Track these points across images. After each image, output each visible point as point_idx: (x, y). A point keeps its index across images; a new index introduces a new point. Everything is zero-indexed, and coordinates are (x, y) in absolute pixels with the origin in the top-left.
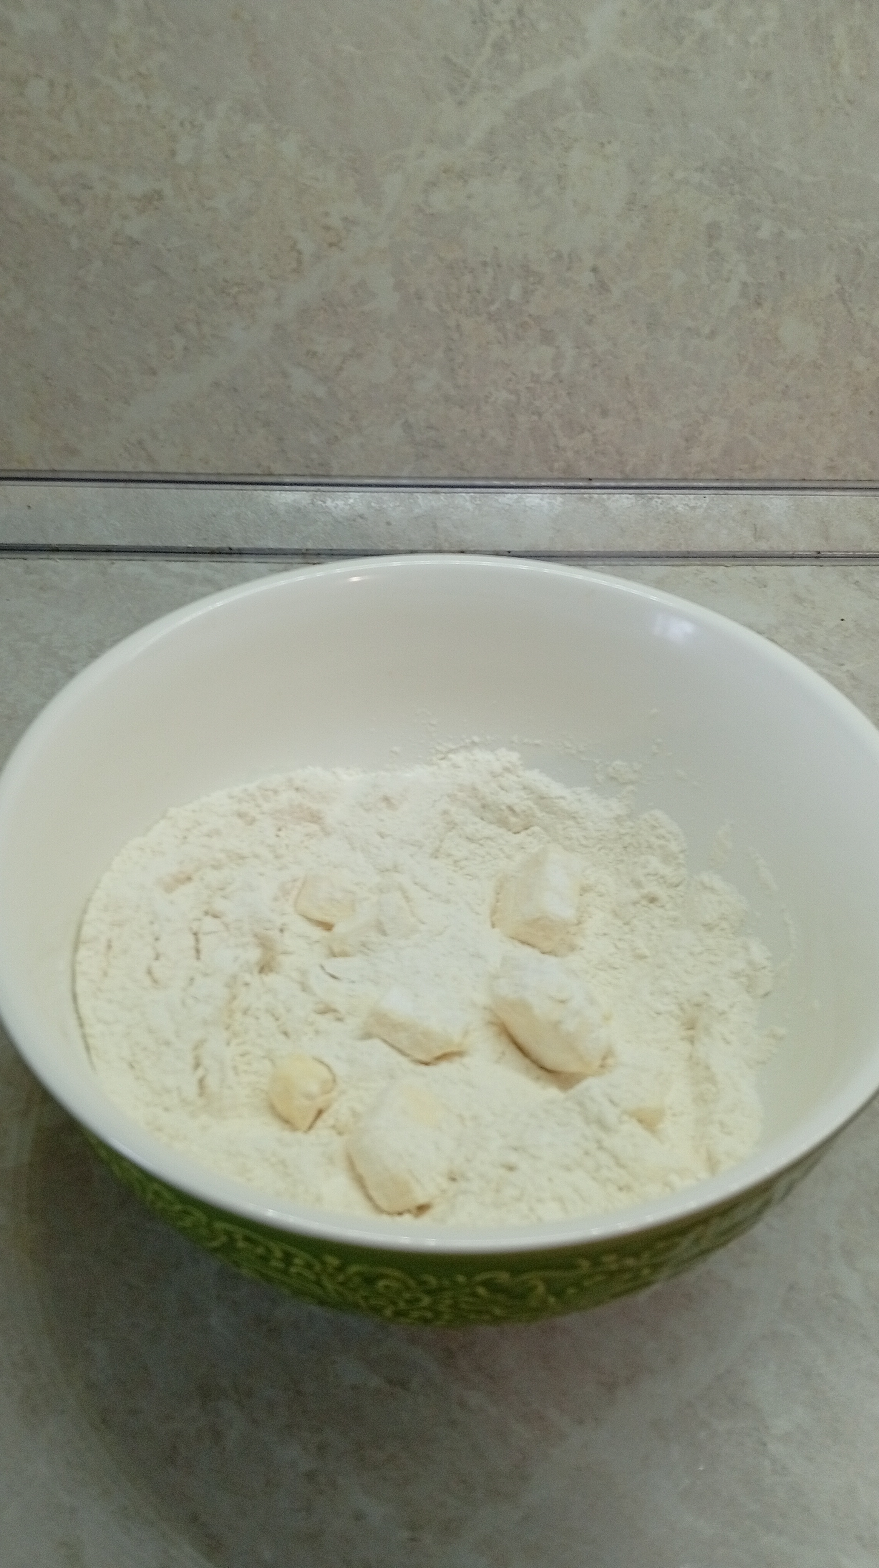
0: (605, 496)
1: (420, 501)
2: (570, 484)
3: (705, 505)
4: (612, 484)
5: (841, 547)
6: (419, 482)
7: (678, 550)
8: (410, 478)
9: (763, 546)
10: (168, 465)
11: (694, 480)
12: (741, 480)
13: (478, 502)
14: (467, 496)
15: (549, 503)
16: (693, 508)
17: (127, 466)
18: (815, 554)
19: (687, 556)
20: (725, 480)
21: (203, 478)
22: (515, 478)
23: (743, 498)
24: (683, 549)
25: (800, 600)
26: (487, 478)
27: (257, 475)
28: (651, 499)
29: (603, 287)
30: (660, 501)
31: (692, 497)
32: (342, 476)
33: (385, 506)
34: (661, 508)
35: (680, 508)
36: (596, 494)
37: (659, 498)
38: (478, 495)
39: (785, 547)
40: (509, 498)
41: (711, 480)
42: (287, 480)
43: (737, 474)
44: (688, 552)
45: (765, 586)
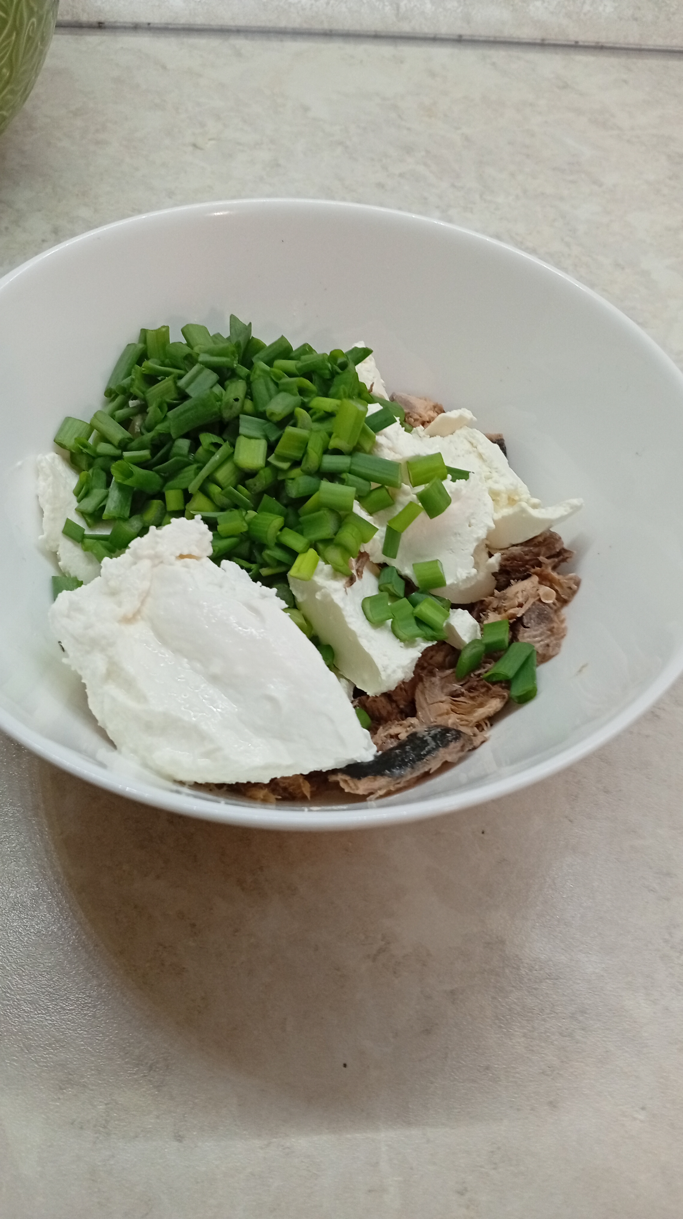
5: (483, 32)
9: (406, 28)
18: (456, 37)
19: (329, 35)
24: (326, 26)
25: (433, 74)
44: (331, 31)
45: (402, 62)
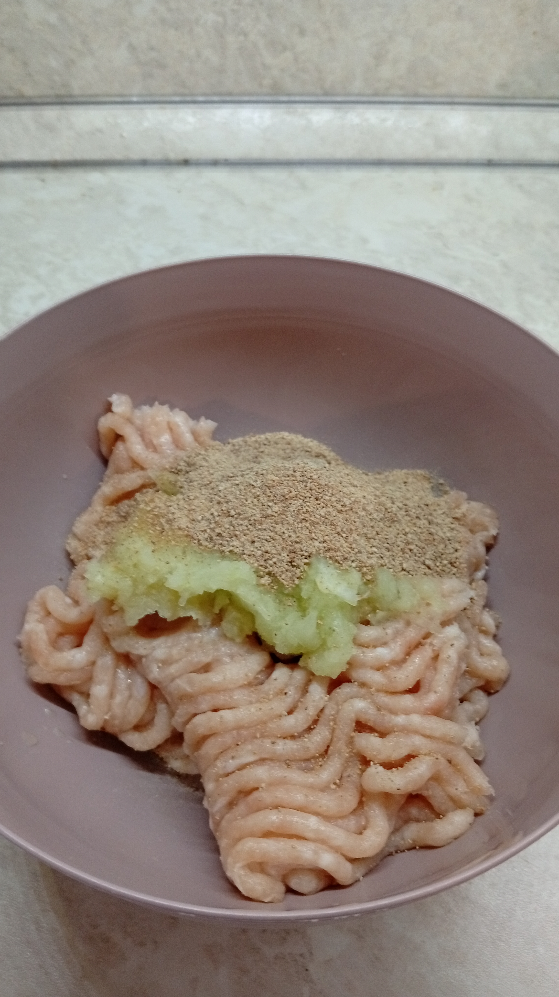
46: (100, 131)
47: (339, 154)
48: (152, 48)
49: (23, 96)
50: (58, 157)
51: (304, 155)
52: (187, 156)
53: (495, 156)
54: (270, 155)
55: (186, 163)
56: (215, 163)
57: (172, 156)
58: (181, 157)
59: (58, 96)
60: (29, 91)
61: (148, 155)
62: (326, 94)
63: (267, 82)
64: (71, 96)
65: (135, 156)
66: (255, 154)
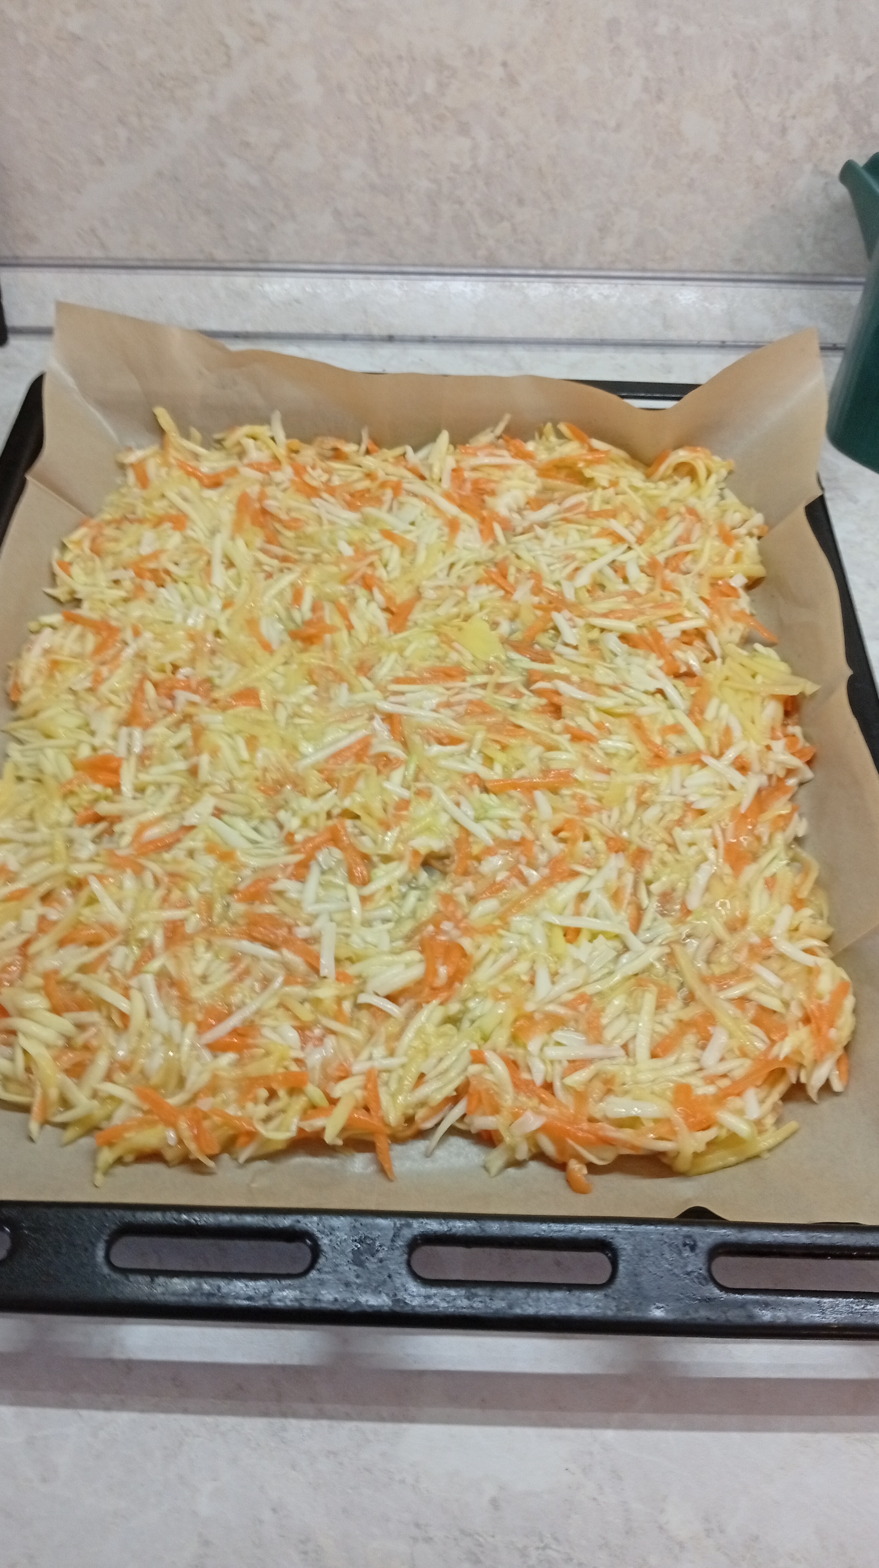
0: (525, 284)
1: (351, 286)
2: (491, 271)
3: (618, 294)
4: (533, 272)
6: (351, 268)
7: (591, 337)
8: (342, 263)
10: (120, 251)
11: (609, 269)
12: (653, 271)
13: (406, 289)
14: (396, 282)
15: (472, 291)
16: (607, 297)
17: (81, 252)
20: (638, 270)
21: (151, 264)
22: (441, 265)
23: (655, 288)
26: (414, 265)
27: (200, 261)
28: (568, 287)
29: (512, 80)
30: (576, 289)
31: (606, 286)
32: (279, 262)
33: (319, 291)
34: (577, 296)
35: (595, 297)
36: (516, 282)
37: (575, 287)
38: (406, 282)
39: (692, 336)
40: (433, 285)
41: (626, 270)
42: (228, 265)
43: (650, 265)
46: (297, 301)
47: (558, 334)
48: (358, 214)
49: (213, 260)
50: (249, 328)
51: (519, 334)
52: (392, 332)
53: (729, 337)
54: (482, 332)
55: (390, 339)
56: (422, 340)
57: (376, 331)
58: (385, 333)
59: (252, 261)
60: (220, 254)
61: (349, 330)
62: (546, 267)
63: (482, 253)
64: (266, 261)
65: (334, 330)
66: (466, 331)
